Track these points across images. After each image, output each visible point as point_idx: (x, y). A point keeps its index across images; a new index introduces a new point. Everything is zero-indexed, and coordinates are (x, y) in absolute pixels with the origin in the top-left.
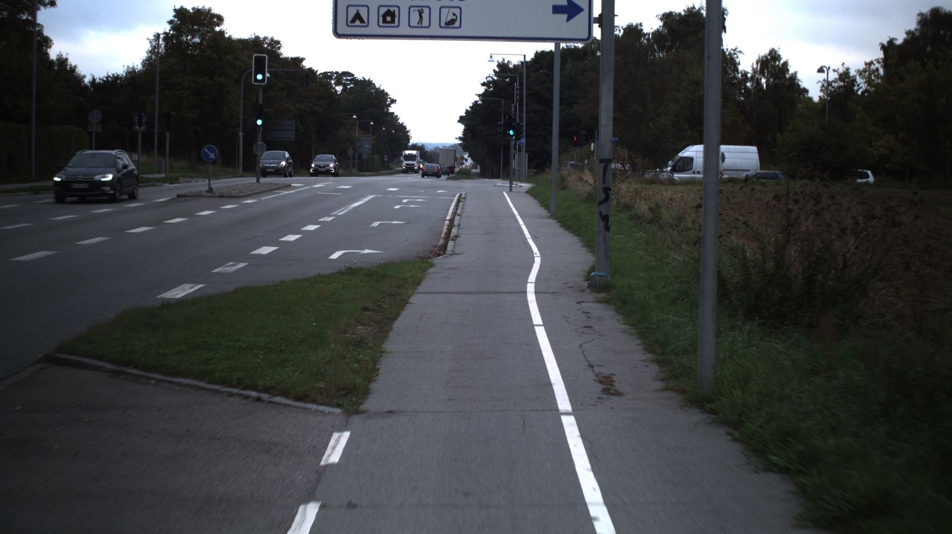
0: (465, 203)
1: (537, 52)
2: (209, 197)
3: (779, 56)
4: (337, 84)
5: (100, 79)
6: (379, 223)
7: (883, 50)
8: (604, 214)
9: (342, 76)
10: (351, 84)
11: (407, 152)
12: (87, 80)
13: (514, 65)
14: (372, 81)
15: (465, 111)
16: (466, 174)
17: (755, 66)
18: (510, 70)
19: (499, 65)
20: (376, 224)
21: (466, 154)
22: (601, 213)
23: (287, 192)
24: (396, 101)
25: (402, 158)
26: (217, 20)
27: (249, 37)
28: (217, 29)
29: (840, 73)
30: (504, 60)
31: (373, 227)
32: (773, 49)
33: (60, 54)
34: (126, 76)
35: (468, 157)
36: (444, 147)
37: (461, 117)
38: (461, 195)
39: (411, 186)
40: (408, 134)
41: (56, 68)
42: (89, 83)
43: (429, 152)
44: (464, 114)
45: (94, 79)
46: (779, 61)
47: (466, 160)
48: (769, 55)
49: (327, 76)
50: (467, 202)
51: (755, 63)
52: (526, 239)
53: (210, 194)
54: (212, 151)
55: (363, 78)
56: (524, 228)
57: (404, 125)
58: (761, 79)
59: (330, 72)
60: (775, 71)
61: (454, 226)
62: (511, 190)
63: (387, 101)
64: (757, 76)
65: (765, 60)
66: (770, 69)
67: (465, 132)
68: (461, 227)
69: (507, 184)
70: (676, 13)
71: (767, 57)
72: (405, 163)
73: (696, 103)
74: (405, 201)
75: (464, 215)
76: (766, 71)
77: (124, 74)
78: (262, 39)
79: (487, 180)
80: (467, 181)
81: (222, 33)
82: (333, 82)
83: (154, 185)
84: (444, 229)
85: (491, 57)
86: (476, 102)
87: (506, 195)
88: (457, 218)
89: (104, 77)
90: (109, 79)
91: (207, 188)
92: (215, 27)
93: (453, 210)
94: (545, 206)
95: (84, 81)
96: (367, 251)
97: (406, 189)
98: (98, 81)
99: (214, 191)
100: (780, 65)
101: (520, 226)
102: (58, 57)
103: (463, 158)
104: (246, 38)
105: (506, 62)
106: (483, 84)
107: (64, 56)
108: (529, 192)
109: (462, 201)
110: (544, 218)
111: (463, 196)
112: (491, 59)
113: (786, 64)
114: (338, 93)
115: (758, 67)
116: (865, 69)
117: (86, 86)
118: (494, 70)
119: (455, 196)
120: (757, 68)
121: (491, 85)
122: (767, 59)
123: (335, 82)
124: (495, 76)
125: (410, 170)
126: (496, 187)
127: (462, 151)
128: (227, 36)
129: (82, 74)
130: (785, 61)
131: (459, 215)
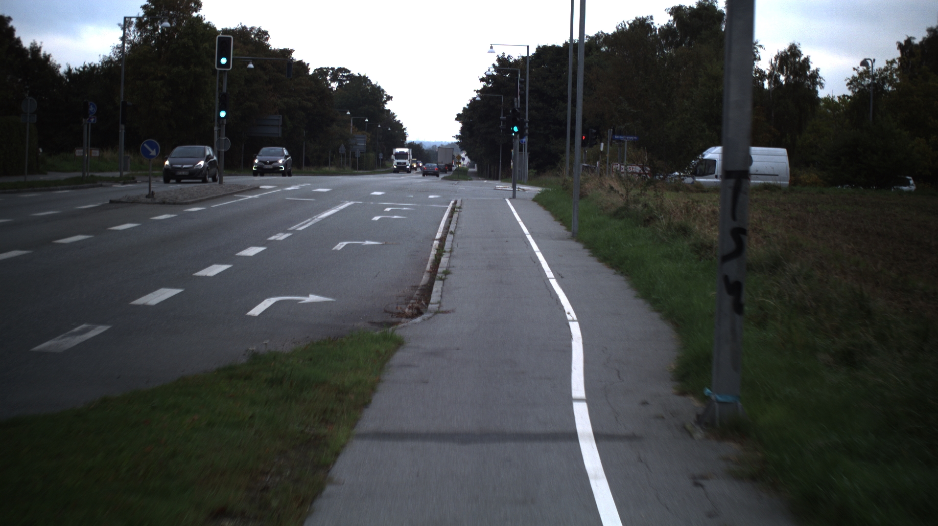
0: (461, 213)
1: (539, 47)
2: (148, 203)
3: (800, 52)
4: (333, 80)
5: (76, 69)
6: (345, 243)
7: (900, 49)
8: (732, 279)
9: (338, 72)
10: (347, 80)
11: (398, 150)
12: (62, 70)
13: (515, 60)
14: (368, 77)
15: (462, 109)
16: (462, 175)
17: (773, 62)
18: (511, 64)
19: (499, 60)
20: (340, 246)
21: (463, 153)
22: (726, 279)
23: (250, 197)
24: (392, 97)
25: (393, 157)
26: (195, 5)
27: (236, 27)
28: (195, 14)
29: (860, 72)
30: (504, 54)
31: (336, 251)
32: (794, 44)
33: (34, 42)
34: (102, 67)
35: (466, 155)
36: (442, 145)
37: (458, 115)
38: (456, 203)
39: (401, 189)
40: (405, 131)
41: (30, 56)
42: (65, 73)
43: (427, 150)
44: (461, 112)
45: (70, 70)
46: (800, 57)
47: (463, 159)
48: (789, 51)
49: (322, 72)
50: (463, 213)
51: (773, 59)
52: (548, 279)
53: (149, 200)
54: (153, 146)
55: (358, 74)
56: (540, 256)
57: (401, 122)
58: (779, 76)
59: (325, 68)
60: (795, 68)
61: (445, 252)
62: (514, 197)
63: (383, 97)
64: (776, 72)
65: (785, 55)
66: (789, 66)
67: (463, 130)
68: (454, 253)
69: (508, 187)
70: (686, 7)
71: (786, 53)
72: (396, 161)
73: (715, 100)
74: (388, 209)
75: (458, 233)
76: (785, 68)
77: (100, 63)
78: (249, 29)
79: (485, 181)
80: (464, 182)
81: (199, 19)
82: (328, 78)
83: (101, 186)
84: (431, 255)
85: (491, 47)
86: (474, 99)
87: (509, 203)
88: (450, 237)
89: (81, 67)
90: (86, 69)
91: (147, 192)
92: (192, 12)
93: (445, 224)
94: (561, 220)
95: (58, 71)
96: (312, 298)
97: (393, 193)
98: (74, 71)
99: (155, 196)
100: (801, 61)
101: (534, 253)
102: (32, 46)
103: (459, 157)
104: (232, 28)
105: (506, 56)
106: (482, 80)
107: (38, 45)
108: (538, 199)
109: (456, 211)
110: (563, 239)
111: (458, 205)
112: (491, 50)
113: (807, 60)
114: (334, 89)
115: (777, 62)
116: (887, 67)
117: (61, 77)
118: (494, 65)
119: (448, 204)
120: (775, 64)
121: (490, 81)
122: (787, 55)
123: (331, 78)
124: (495, 71)
125: (401, 169)
126: (496, 190)
127: (460, 150)
128: (205, 22)
129: (57, 63)
130: (806, 57)
131: (452, 233)
